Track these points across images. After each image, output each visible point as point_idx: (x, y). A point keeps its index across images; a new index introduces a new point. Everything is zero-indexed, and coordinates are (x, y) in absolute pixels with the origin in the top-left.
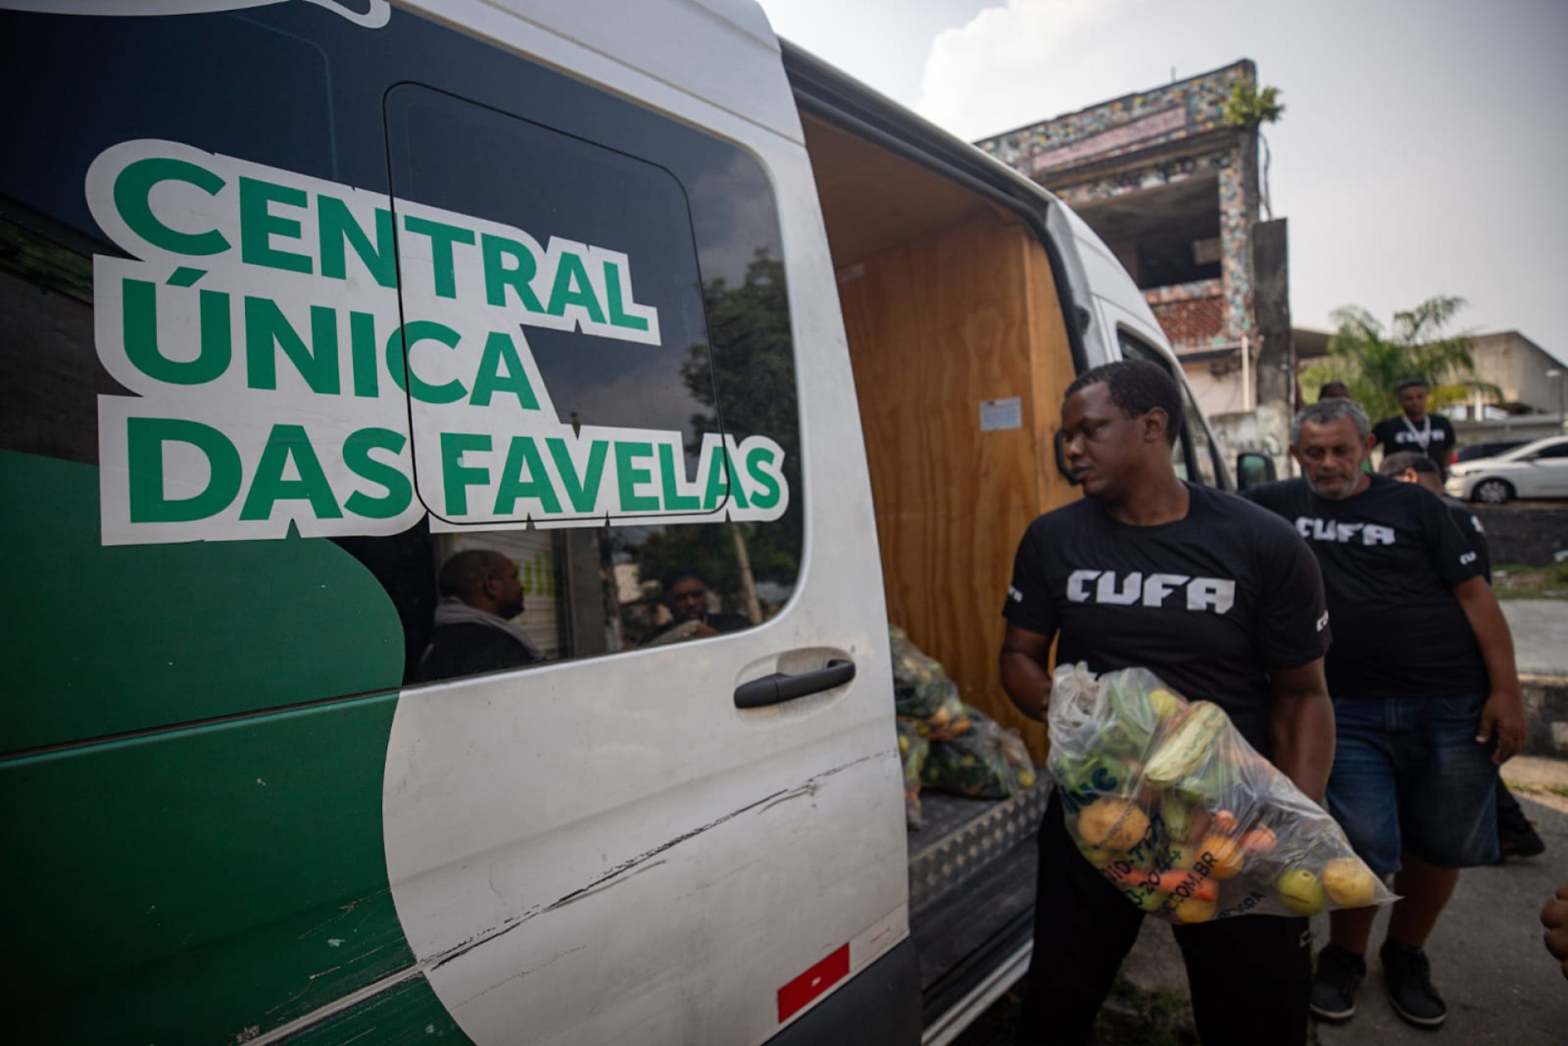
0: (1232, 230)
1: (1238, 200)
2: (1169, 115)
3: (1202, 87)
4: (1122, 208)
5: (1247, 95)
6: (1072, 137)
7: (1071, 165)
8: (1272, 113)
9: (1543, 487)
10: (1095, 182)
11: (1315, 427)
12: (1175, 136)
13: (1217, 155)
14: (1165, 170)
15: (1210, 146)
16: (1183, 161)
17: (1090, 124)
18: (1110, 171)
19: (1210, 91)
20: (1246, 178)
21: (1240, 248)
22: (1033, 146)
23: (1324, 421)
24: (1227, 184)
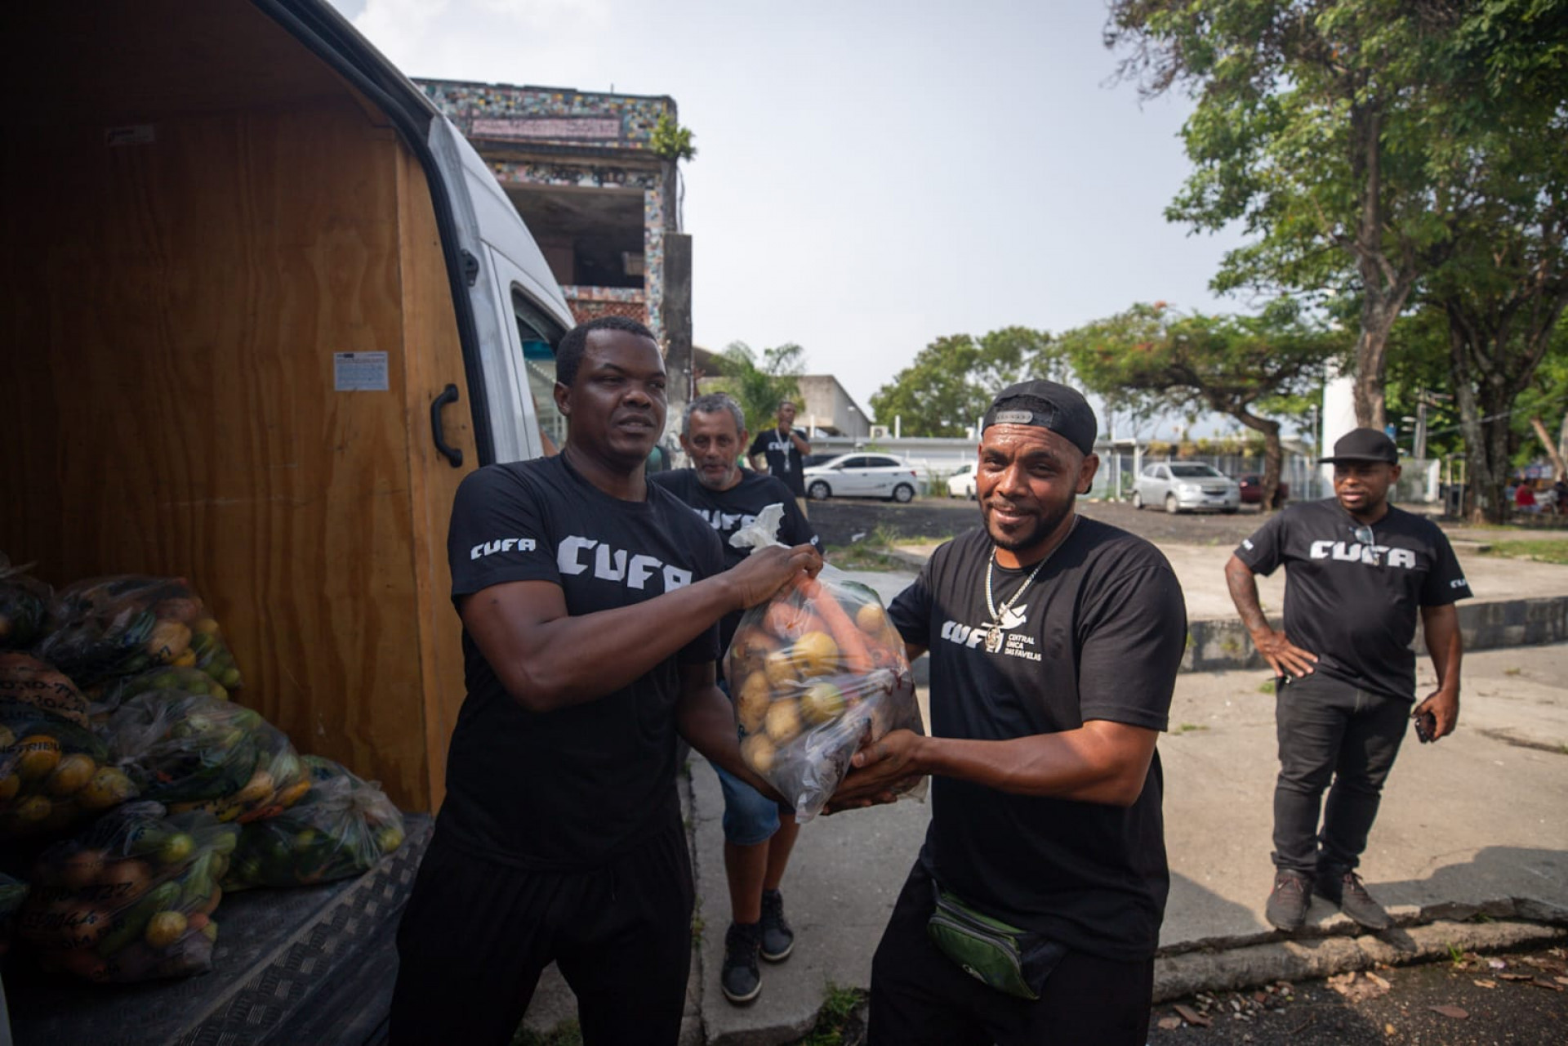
0: (654, 247)
1: (660, 220)
2: (606, 123)
3: (634, 110)
4: (560, 201)
5: (670, 127)
6: (513, 111)
7: (511, 140)
8: (688, 153)
9: (848, 489)
10: (535, 166)
11: (701, 415)
12: (609, 145)
13: (644, 175)
14: (601, 175)
15: (638, 165)
16: (616, 171)
17: (532, 105)
18: (549, 159)
19: (640, 114)
20: (666, 203)
21: (659, 264)
22: (471, 106)
23: (709, 411)
24: (651, 204)
